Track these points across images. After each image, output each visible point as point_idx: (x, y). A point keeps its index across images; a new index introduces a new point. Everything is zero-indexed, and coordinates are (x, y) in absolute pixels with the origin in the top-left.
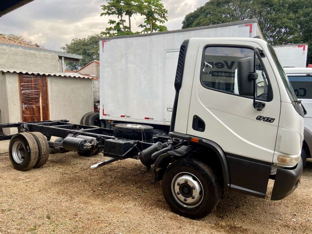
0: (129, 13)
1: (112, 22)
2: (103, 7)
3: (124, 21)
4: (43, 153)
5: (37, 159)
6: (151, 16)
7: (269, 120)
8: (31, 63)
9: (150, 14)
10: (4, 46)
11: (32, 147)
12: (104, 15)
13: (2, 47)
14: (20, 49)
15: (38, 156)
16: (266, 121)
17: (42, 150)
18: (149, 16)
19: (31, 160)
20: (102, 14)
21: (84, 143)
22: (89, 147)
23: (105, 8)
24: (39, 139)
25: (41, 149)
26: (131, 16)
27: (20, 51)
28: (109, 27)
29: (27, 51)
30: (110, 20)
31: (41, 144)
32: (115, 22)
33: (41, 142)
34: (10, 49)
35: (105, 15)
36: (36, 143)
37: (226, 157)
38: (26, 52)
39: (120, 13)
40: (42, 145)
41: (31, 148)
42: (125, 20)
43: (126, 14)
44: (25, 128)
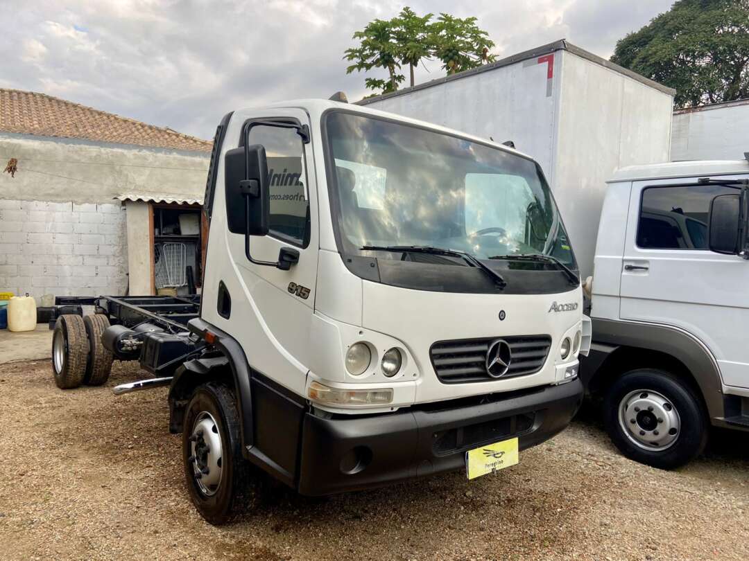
0: (413, 61)
1: (374, 83)
2: (350, 53)
3: (400, 78)
4: (96, 357)
5: (83, 368)
6: (451, 58)
7: (302, 292)
8: (194, 183)
9: (451, 54)
10: (144, 151)
11: (73, 342)
12: (356, 69)
13: (141, 153)
14: (175, 155)
15: (85, 362)
16: (299, 295)
17: (96, 351)
18: (447, 58)
19: (70, 367)
20: (350, 69)
23: (352, 54)
24: (95, 329)
25: (95, 349)
26: (416, 65)
27: (174, 158)
28: (369, 95)
29: (188, 158)
30: (367, 80)
31: (96, 338)
32: (381, 82)
33: (95, 335)
34: (156, 157)
35: (359, 70)
36: (84, 334)
38: (184, 160)
39: (387, 61)
40: (96, 341)
41: (70, 343)
42: (402, 76)
43: (404, 63)
44: (101, 307)
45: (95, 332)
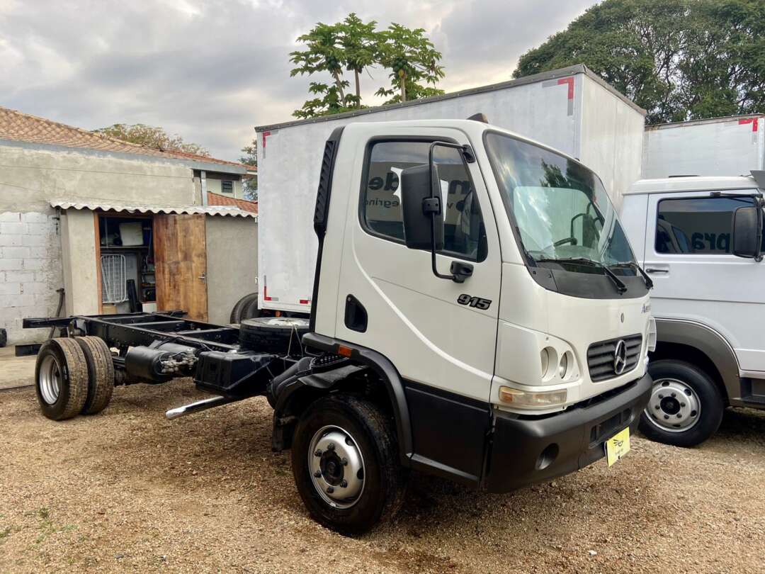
0: (356, 66)
1: (317, 88)
2: (294, 56)
3: (345, 84)
4: (98, 383)
5: (84, 396)
6: (401, 68)
7: (482, 304)
8: (132, 188)
9: (401, 64)
10: (74, 153)
11: (73, 368)
12: (299, 73)
13: (70, 155)
14: (109, 157)
15: (87, 389)
16: (475, 306)
17: (98, 376)
18: (397, 67)
19: (71, 396)
20: (294, 72)
21: (163, 361)
22: (171, 370)
23: (298, 56)
24: (93, 353)
25: (96, 374)
26: (360, 72)
27: (109, 162)
28: (312, 100)
29: (125, 162)
30: (312, 84)
31: (96, 362)
32: (325, 86)
33: (95, 359)
34: (88, 159)
35: (302, 74)
36: (83, 359)
37: (405, 390)
38: (121, 164)
39: (333, 66)
40: (96, 365)
41: (70, 370)
42: (347, 82)
43: (349, 68)
44: (79, 329)
45: (94, 355)
